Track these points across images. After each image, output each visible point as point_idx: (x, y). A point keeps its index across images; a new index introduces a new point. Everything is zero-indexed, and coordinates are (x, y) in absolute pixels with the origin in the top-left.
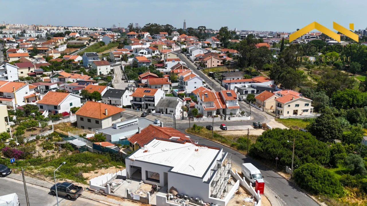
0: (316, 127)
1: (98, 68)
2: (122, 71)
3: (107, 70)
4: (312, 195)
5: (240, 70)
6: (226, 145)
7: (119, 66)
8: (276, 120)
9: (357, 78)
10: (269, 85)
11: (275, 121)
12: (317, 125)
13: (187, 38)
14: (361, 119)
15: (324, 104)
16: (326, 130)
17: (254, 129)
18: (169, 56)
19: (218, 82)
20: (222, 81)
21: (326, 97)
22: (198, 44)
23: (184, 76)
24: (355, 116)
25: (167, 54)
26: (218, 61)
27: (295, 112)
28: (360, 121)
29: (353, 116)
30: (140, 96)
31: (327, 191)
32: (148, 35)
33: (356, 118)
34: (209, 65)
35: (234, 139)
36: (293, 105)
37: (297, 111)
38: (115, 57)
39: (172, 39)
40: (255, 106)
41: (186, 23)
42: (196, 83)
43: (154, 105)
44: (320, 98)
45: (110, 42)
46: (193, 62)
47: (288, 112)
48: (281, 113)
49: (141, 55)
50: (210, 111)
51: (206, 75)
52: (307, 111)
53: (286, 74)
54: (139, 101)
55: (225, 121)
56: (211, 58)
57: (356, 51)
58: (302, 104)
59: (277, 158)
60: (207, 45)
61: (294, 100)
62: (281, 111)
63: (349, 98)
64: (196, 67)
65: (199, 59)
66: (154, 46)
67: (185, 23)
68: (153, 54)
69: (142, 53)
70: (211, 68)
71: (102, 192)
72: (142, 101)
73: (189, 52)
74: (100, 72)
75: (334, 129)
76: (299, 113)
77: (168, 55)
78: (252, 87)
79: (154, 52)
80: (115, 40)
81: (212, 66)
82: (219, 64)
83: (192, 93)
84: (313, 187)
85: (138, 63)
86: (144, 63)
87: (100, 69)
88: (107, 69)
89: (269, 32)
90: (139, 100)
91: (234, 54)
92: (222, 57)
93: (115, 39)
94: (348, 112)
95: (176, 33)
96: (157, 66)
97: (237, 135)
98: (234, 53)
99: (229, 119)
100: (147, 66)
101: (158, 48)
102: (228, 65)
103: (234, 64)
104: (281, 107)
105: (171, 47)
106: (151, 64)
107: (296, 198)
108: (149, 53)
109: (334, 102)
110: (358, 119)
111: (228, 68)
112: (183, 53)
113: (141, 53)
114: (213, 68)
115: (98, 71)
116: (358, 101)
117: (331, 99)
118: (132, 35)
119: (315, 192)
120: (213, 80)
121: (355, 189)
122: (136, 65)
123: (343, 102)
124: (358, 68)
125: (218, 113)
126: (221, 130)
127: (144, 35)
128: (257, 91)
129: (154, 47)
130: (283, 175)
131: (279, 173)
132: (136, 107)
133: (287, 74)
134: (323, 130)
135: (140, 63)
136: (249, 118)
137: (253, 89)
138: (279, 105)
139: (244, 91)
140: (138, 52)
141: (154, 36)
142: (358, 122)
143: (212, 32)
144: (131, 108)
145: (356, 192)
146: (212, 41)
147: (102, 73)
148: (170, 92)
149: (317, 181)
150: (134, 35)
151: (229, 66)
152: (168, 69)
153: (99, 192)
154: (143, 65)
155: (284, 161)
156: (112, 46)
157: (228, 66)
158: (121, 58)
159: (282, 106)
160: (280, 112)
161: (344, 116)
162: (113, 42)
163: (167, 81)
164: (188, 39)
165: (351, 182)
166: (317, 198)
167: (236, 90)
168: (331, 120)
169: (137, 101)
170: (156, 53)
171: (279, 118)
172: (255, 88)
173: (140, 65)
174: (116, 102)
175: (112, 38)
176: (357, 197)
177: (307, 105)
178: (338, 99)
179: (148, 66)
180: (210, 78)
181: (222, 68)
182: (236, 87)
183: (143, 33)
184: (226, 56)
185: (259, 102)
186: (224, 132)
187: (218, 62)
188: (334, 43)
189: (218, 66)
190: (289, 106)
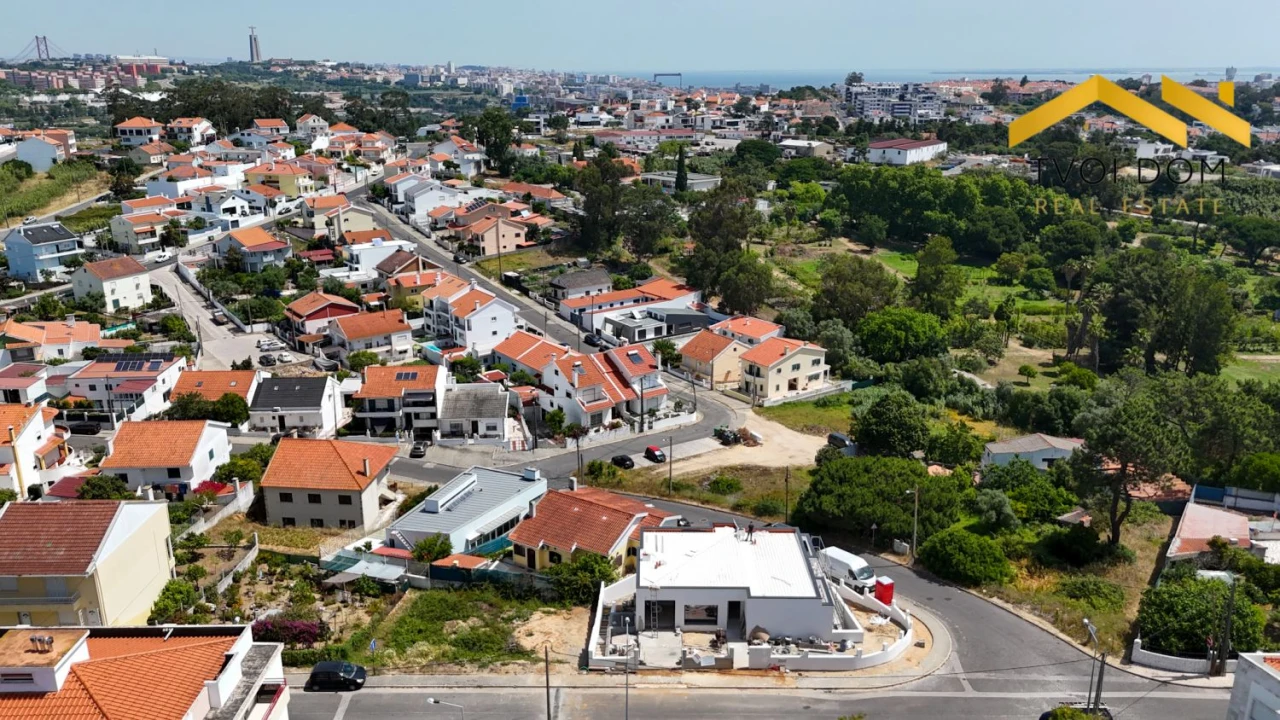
0: (874, 427)
1: (107, 286)
2: (188, 287)
3: (139, 291)
4: (969, 588)
5: (592, 260)
6: (717, 508)
7: (168, 268)
8: (757, 413)
9: (880, 257)
10: (689, 304)
11: (757, 417)
12: (876, 423)
13: (366, 142)
14: (936, 386)
15: (845, 352)
16: (899, 433)
17: (722, 447)
18: (346, 220)
19: (543, 305)
20: (557, 304)
21: (848, 333)
22: (420, 169)
23: (451, 300)
24: (924, 380)
25: (338, 216)
26: (518, 231)
27: (792, 386)
28: (935, 390)
29: (919, 379)
30: (389, 395)
31: (993, 575)
32: (207, 129)
33: (926, 384)
34: (490, 247)
35: (700, 483)
36: (787, 367)
37: (795, 380)
38: (137, 234)
39: (310, 147)
40: (684, 377)
41: (259, 40)
42: (495, 318)
43: (433, 416)
44: (835, 338)
45: (55, 161)
46: (429, 237)
47: (778, 388)
48: (761, 389)
49: (229, 218)
50: (596, 411)
51: (496, 284)
52: (816, 377)
53: (737, 274)
54: (385, 410)
55: (641, 434)
56: (497, 226)
57: (867, 183)
58: (805, 361)
59: (874, 527)
60: (443, 168)
61: (789, 354)
62: (762, 387)
63: (899, 333)
64: (451, 256)
65: (444, 225)
66: (262, 179)
67: (253, 40)
68: (271, 210)
69: (232, 211)
70: (499, 256)
71: (623, 667)
72: (397, 406)
73: (401, 198)
74: (116, 303)
75: (914, 428)
76: (801, 385)
77: (342, 218)
78: (650, 315)
79: (273, 205)
80: (72, 151)
81: (502, 251)
82: (522, 241)
83: (494, 352)
84: (970, 573)
85: (244, 254)
86: (265, 253)
87: (113, 292)
88: (137, 286)
89: (562, 76)
90: (386, 406)
91: (553, 204)
92: (516, 213)
93: (71, 146)
94: (906, 370)
95: (317, 123)
96: (315, 259)
97: (699, 472)
98: (550, 201)
99: (650, 428)
100: (277, 263)
101: (280, 185)
102: (548, 242)
103: (565, 239)
104: (758, 375)
105: (325, 179)
106: (289, 254)
107: (948, 599)
108: (254, 209)
109: (864, 344)
110: (932, 387)
111: (552, 254)
112: (377, 202)
113: (226, 210)
114: (505, 255)
115: (109, 300)
116: (917, 337)
117: (857, 337)
118: (139, 132)
119: (973, 582)
120: (525, 300)
121: (1024, 562)
122: (237, 260)
123: (885, 342)
124: (880, 230)
125: (616, 414)
126: (651, 464)
127: (190, 130)
128: (669, 328)
129: (263, 183)
130: (892, 558)
131: (882, 555)
132: (380, 430)
133: (741, 275)
134: (891, 434)
135: (253, 254)
136: (695, 418)
137: (658, 324)
138: (754, 371)
139: (637, 331)
140: (214, 208)
141: (237, 136)
142: (930, 393)
143: (367, 78)
144: (365, 434)
145: (1027, 567)
146: (456, 152)
147: (122, 304)
148: (415, 356)
149: (973, 561)
150: (149, 132)
151: (553, 247)
152: (366, 272)
153: (617, 670)
154: (265, 260)
155: (890, 529)
156: (75, 180)
157: (548, 247)
158: (162, 235)
159: (762, 372)
160: (759, 388)
161: (897, 382)
162: (69, 162)
163: (402, 321)
164: (369, 145)
165: (1016, 550)
166: (981, 592)
167: (609, 327)
168: (904, 409)
169: (379, 410)
170: (280, 207)
171: (761, 406)
172: (661, 320)
173: (253, 260)
174: (301, 419)
175: (58, 146)
176: (1031, 574)
177: (816, 362)
178: (873, 335)
179: (281, 264)
180: (514, 293)
181: (532, 254)
182: (607, 321)
183: (184, 122)
184: (528, 209)
185: (693, 363)
186: (663, 469)
187: (518, 235)
188: (795, 148)
189: (518, 246)
190: (779, 371)
